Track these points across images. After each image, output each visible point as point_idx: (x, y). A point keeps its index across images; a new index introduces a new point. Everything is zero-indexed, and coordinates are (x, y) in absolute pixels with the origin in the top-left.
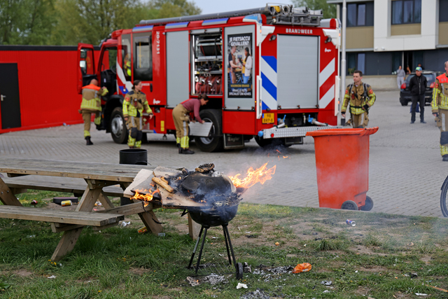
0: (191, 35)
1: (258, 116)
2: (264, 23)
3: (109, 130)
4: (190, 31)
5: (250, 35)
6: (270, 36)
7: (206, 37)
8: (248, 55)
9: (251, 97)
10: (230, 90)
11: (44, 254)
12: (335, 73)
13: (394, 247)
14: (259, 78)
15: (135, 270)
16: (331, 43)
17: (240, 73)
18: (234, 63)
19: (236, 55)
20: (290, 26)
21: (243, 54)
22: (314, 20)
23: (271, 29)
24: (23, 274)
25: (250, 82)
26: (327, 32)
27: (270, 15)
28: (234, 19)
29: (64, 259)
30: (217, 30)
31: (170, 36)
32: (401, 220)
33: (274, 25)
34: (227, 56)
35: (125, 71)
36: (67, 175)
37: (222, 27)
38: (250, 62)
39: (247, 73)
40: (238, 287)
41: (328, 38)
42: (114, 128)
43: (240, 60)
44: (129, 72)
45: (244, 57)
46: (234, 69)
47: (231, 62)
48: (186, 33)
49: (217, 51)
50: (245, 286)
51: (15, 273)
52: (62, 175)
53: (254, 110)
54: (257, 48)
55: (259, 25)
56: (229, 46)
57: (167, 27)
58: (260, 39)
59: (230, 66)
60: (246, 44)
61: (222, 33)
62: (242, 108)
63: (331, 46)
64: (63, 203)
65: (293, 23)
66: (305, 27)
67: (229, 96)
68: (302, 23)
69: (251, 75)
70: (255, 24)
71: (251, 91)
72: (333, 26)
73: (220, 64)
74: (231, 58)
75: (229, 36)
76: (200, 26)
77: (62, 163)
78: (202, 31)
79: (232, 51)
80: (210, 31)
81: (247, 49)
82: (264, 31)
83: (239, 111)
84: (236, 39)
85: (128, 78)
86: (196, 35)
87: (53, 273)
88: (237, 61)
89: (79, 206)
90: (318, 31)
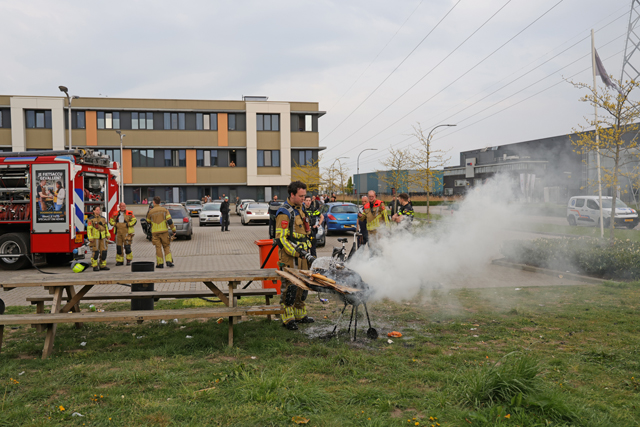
1: (72, 237)
2: (75, 162)
5: (63, 171)
6: (79, 173)
8: (60, 188)
9: (64, 221)
10: (38, 216)
12: (117, 203)
14: (73, 206)
16: (115, 180)
17: (51, 202)
18: (44, 193)
19: (47, 187)
20: (92, 166)
22: (106, 162)
23: (80, 168)
25: (63, 208)
26: (113, 172)
27: (79, 156)
28: (44, 158)
30: (25, 166)
33: (82, 164)
34: (35, 188)
37: (30, 164)
38: (63, 193)
39: (59, 202)
41: (114, 177)
43: (51, 192)
45: (56, 189)
46: (44, 199)
47: (41, 193)
49: (21, 183)
53: (68, 232)
54: (71, 182)
55: (72, 164)
58: (73, 175)
59: (38, 196)
61: (29, 169)
62: (53, 231)
63: (115, 183)
65: (95, 164)
66: (97, 167)
67: (38, 222)
68: (99, 164)
69: (64, 204)
70: (69, 163)
71: (64, 217)
72: (115, 168)
73: (28, 195)
74: (39, 189)
75: (37, 172)
78: (6, 166)
79: (41, 184)
80: (12, 166)
81: (59, 183)
82: (75, 169)
83: (50, 232)
84: (45, 174)
88: (47, 192)
90: (107, 171)
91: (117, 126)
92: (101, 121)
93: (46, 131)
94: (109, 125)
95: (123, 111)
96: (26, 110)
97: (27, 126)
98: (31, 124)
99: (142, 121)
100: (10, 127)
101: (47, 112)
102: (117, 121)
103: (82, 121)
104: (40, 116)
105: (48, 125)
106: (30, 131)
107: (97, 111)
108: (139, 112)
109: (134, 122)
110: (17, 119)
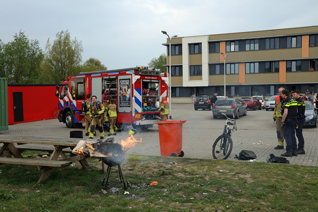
0: (103, 79)
1: (133, 115)
2: (136, 74)
3: (65, 122)
4: (102, 77)
5: (129, 79)
6: (138, 80)
7: (110, 80)
8: (128, 88)
9: (130, 107)
10: (120, 104)
11: (34, 181)
12: (167, 97)
13: (194, 173)
14: (133, 98)
15: (77, 187)
16: (165, 83)
17: (125, 96)
19: (123, 88)
20: (147, 76)
21: (126, 87)
22: (157, 73)
23: (139, 77)
24: (24, 190)
25: (129, 100)
26: (163, 78)
27: (138, 71)
28: (122, 72)
29: (44, 182)
30: (115, 77)
31: (93, 79)
32: (197, 161)
33: (140, 75)
34: (119, 88)
35: (72, 95)
36: (45, 143)
37: (117, 76)
38: (129, 91)
39: (128, 96)
40: (125, 193)
41: (163, 81)
42: (67, 121)
43: (125, 90)
44: (74, 96)
45: (127, 89)
46: (122, 94)
47: (121, 91)
48: (101, 78)
49: (114, 86)
50: (128, 193)
51: (21, 190)
52: (43, 143)
53: (131, 112)
54: (132, 85)
55: (133, 75)
56: (120, 84)
57: (92, 76)
58: (134, 81)
59: (120, 93)
60: (127, 83)
61: (117, 78)
62: (126, 112)
63: (165, 84)
64: (43, 156)
65: (148, 74)
66: (153, 76)
67: (120, 106)
68: (152, 74)
69: (130, 97)
70: (131, 74)
71: (130, 104)
72: (165, 76)
73: (116, 92)
74: (121, 89)
75: (120, 80)
76: (106, 75)
77: (43, 138)
78: (108, 77)
79: (121, 86)
80: (111, 77)
81: (128, 86)
82: (135, 78)
83: (124, 113)
84: (123, 81)
85: (74, 98)
86: (105, 79)
87: (39, 189)
88: (124, 91)
89: (51, 158)
90: (159, 78)
91: (237, 49)
92: (228, 47)
93: (199, 55)
94: (232, 49)
95: (241, 40)
96: (190, 45)
97: (190, 53)
98: (192, 52)
99: (252, 45)
100: (182, 54)
101: (199, 44)
102: (237, 46)
103: (218, 48)
104: (197, 47)
105: (200, 52)
106: (192, 55)
107: (226, 41)
108: (250, 40)
109: (247, 46)
110: (185, 49)
